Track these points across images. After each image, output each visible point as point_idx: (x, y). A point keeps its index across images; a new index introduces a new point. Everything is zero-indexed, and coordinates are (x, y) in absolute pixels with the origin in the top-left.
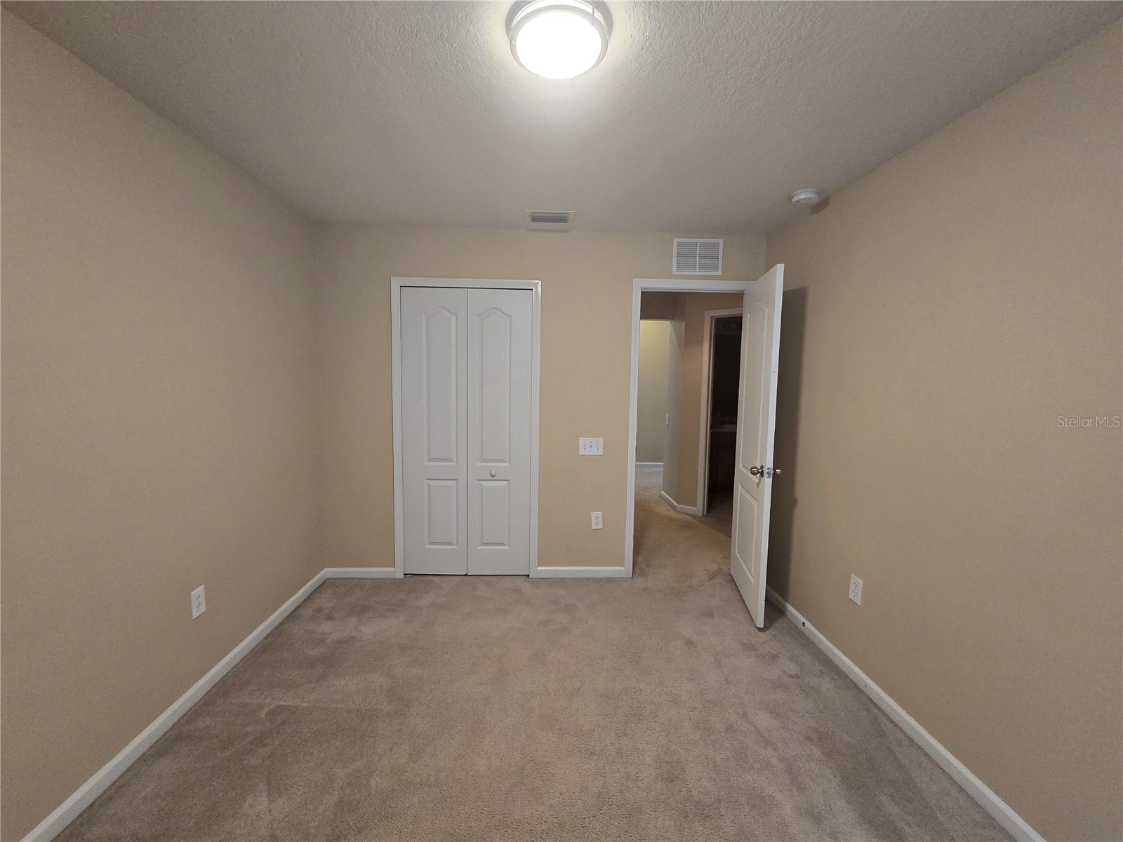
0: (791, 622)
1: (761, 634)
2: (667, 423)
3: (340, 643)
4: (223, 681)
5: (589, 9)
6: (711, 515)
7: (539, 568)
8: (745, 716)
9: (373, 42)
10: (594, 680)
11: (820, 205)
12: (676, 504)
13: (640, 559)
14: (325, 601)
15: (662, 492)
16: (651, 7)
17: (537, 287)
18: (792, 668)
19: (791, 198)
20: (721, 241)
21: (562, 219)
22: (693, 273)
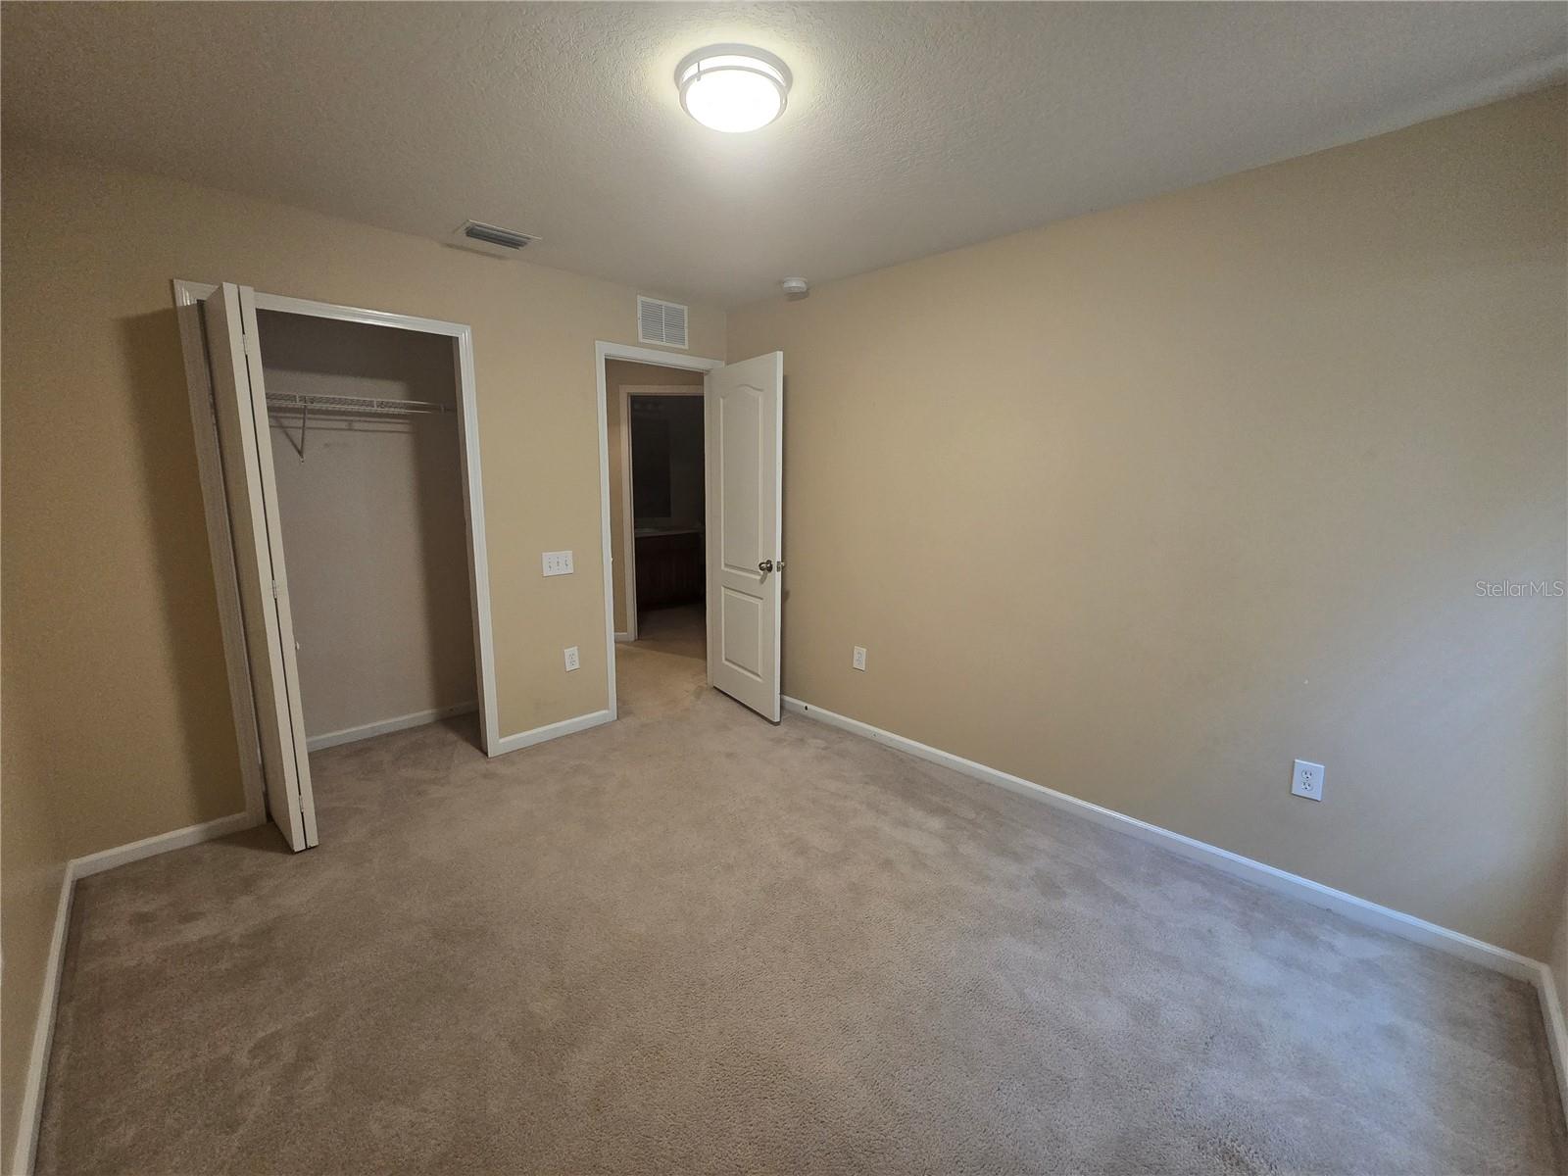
1: (779, 727)
7: (502, 741)
8: (817, 788)
17: (464, 336)
19: (782, 282)
20: (686, 308)
22: (658, 343)
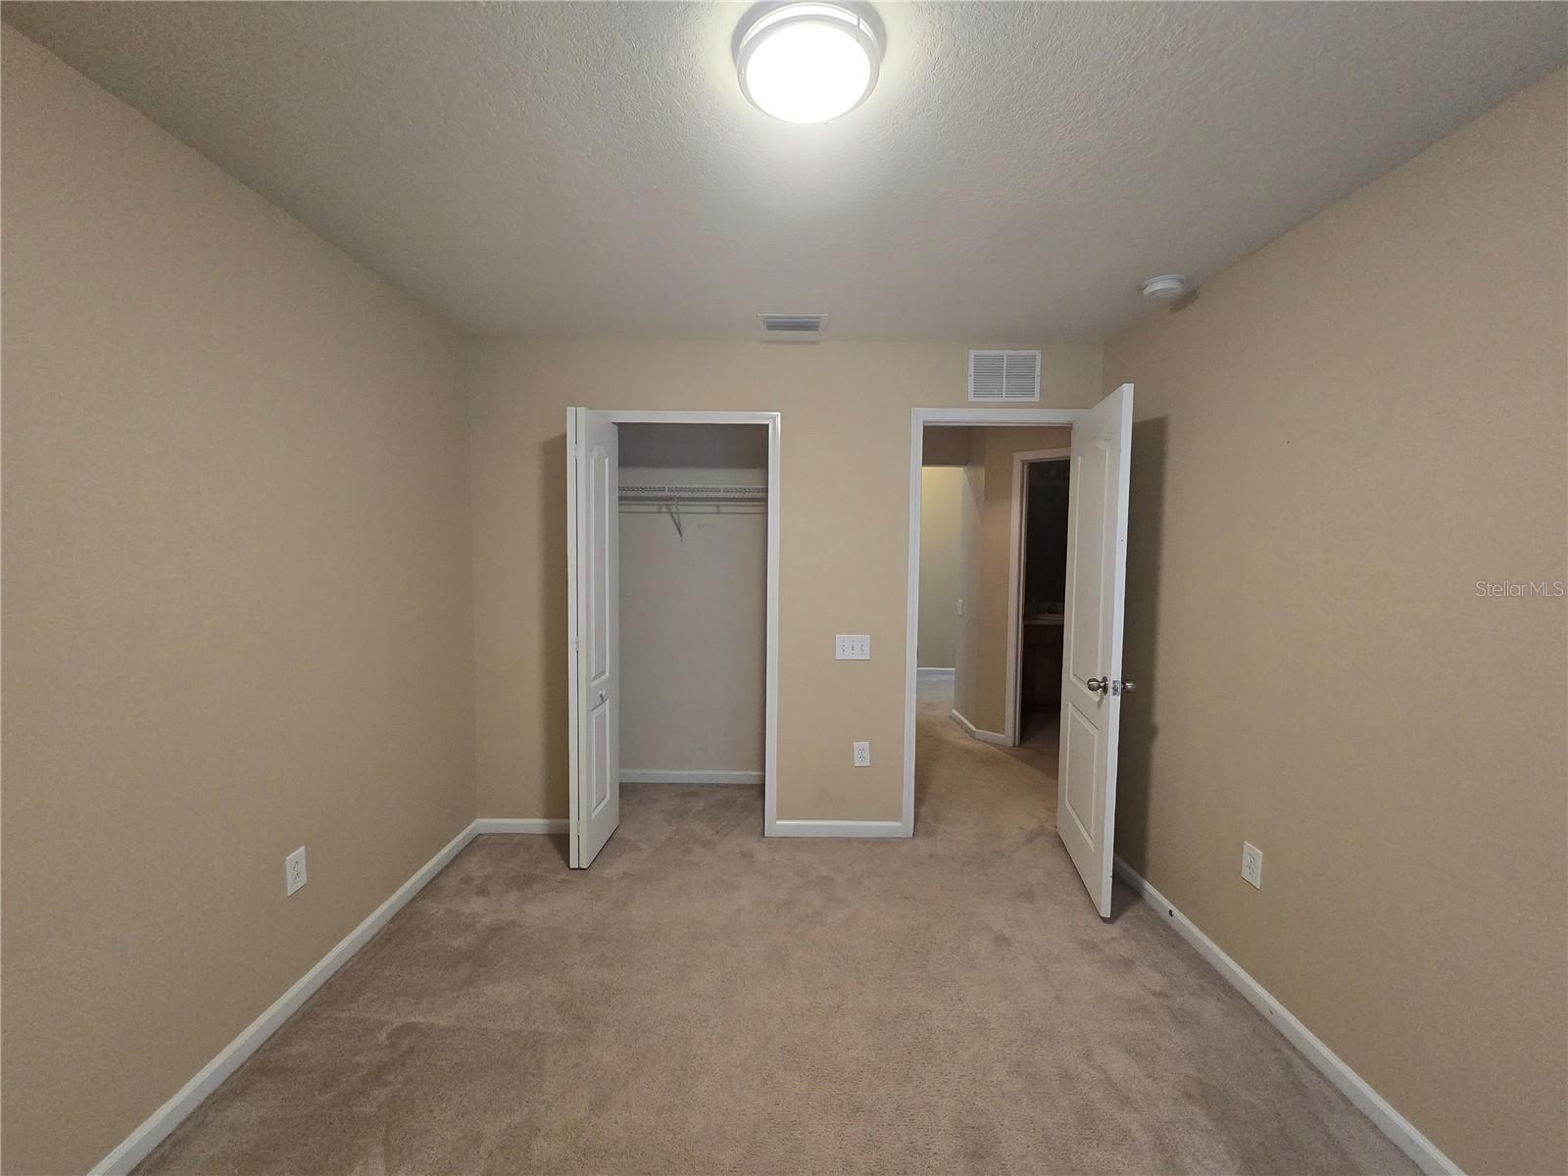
0: (1151, 909)
1: (1108, 927)
2: (960, 613)
3: (494, 931)
4: (329, 984)
5: (851, 18)
6: (1024, 745)
7: (778, 822)
8: (1088, 1056)
9: (544, 78)
10: (861, 994)
11: (1186, 298)
12: (974, 729)
13: (923, 810)
14: (475, 867)
15: (954, 711)
16: (943, 13)
17: (775, 423)
18: (1156, 981)
19: (1142, 289)
20: (1038, 353)
21: (810, 326)
22: (996, 399)
